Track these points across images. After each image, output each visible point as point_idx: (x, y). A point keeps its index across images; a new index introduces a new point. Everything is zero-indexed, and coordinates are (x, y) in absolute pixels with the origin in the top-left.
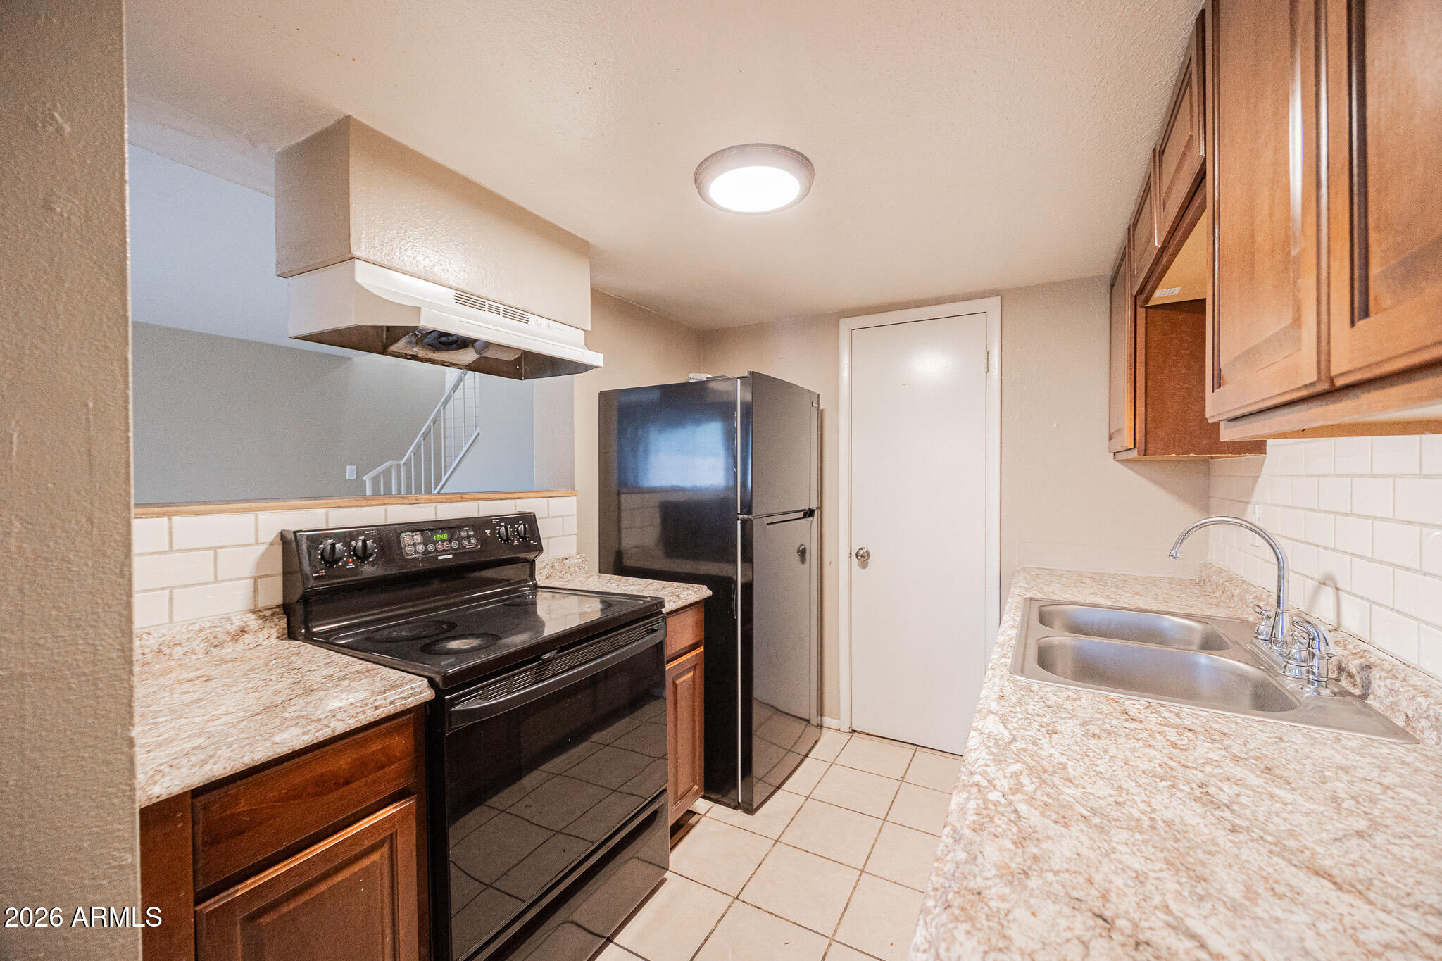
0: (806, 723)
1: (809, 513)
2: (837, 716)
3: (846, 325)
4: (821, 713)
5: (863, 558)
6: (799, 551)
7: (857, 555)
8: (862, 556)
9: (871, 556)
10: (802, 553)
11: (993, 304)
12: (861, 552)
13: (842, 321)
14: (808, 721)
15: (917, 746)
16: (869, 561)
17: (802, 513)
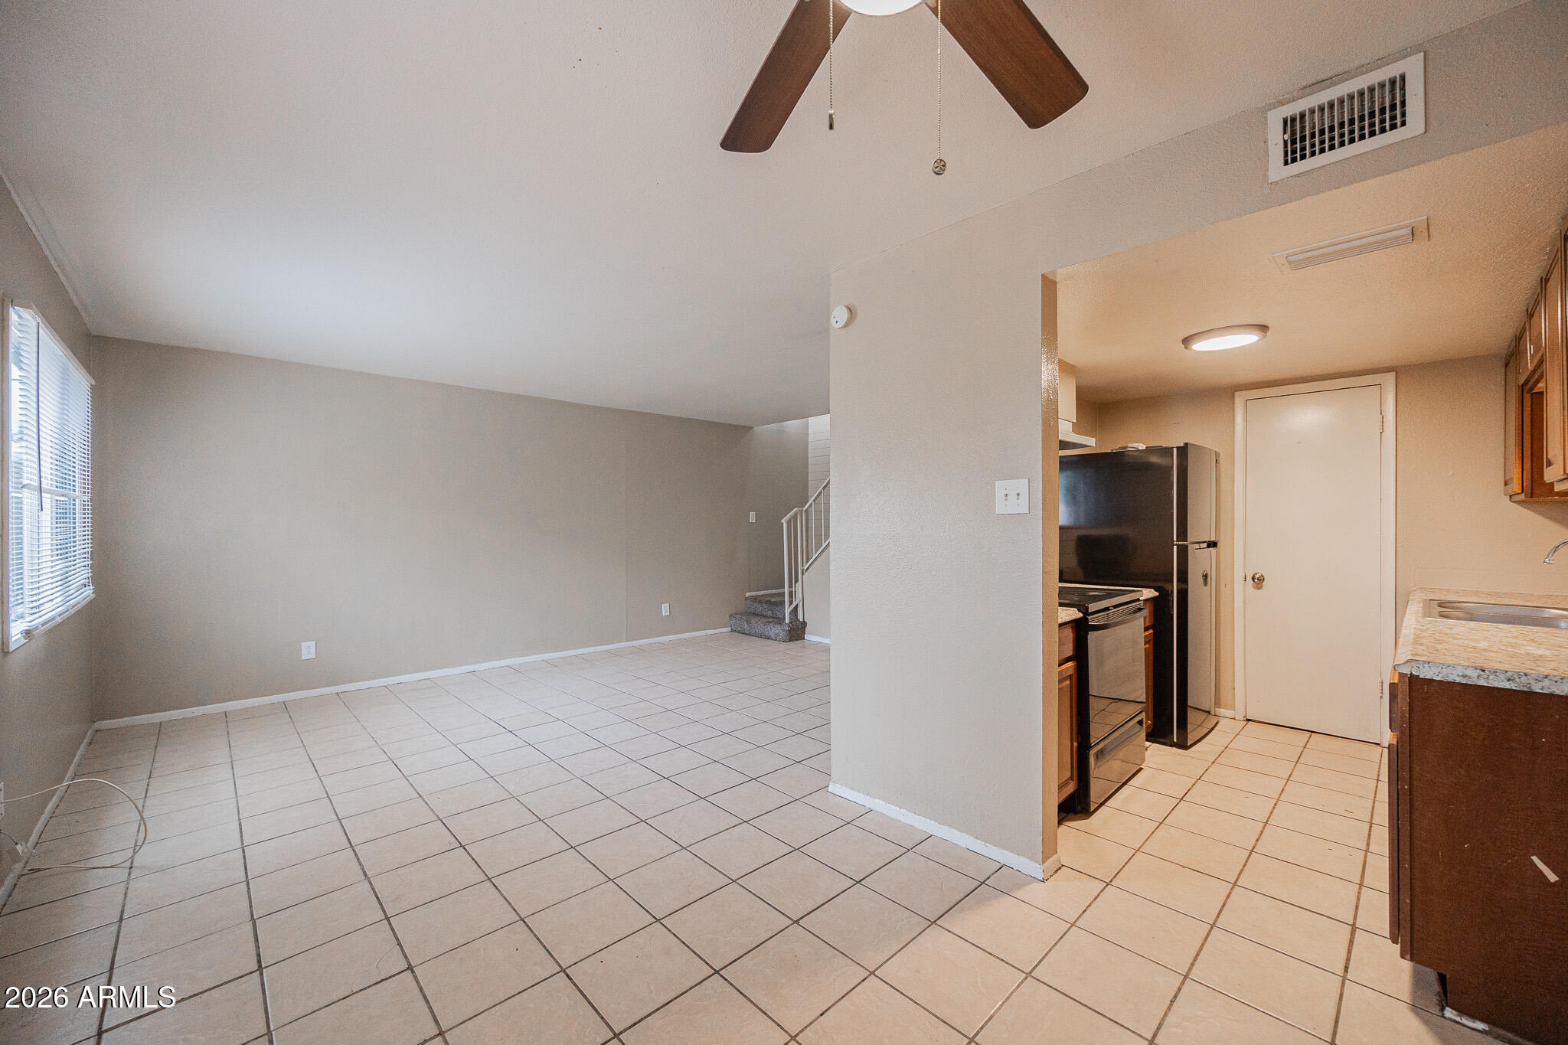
0: (1206, 714)
1: (1213, 544)
2: (1233, 708)
3: (1240, 398)
4: (1218, 704)
5: (1258, 581)
6: (1203, 576)
7: (1253, 579)
8: (1258, 579)
9: (1265, 580)
10: (1205, 577)
11: (1391, 377)
12: (1257, 576)
13: (1237, 394)
14: (1209, 712)
15: (1312, 732)
16: (1264, 583)
17: (1206, 544)
